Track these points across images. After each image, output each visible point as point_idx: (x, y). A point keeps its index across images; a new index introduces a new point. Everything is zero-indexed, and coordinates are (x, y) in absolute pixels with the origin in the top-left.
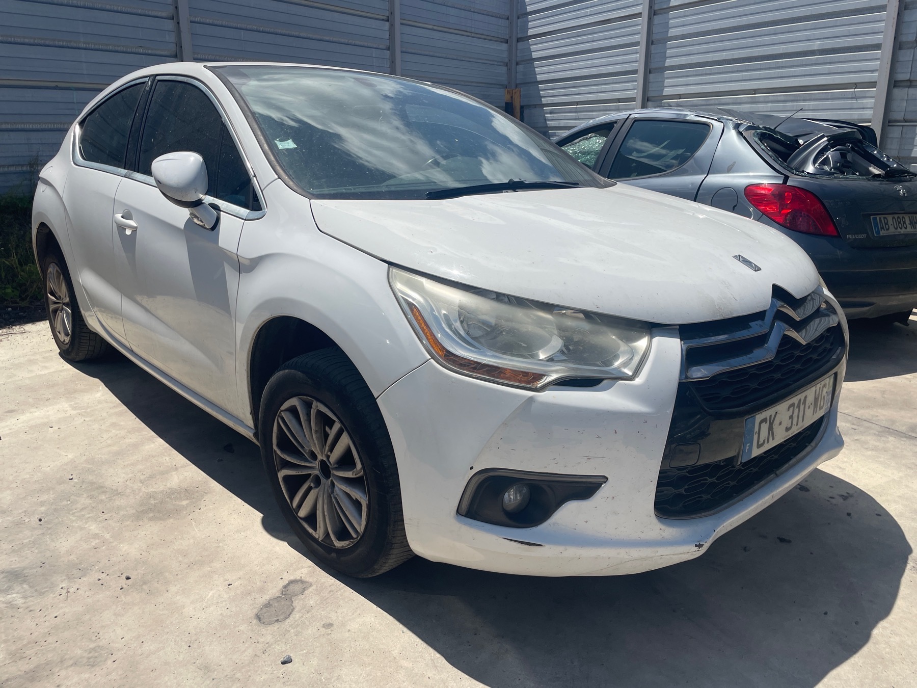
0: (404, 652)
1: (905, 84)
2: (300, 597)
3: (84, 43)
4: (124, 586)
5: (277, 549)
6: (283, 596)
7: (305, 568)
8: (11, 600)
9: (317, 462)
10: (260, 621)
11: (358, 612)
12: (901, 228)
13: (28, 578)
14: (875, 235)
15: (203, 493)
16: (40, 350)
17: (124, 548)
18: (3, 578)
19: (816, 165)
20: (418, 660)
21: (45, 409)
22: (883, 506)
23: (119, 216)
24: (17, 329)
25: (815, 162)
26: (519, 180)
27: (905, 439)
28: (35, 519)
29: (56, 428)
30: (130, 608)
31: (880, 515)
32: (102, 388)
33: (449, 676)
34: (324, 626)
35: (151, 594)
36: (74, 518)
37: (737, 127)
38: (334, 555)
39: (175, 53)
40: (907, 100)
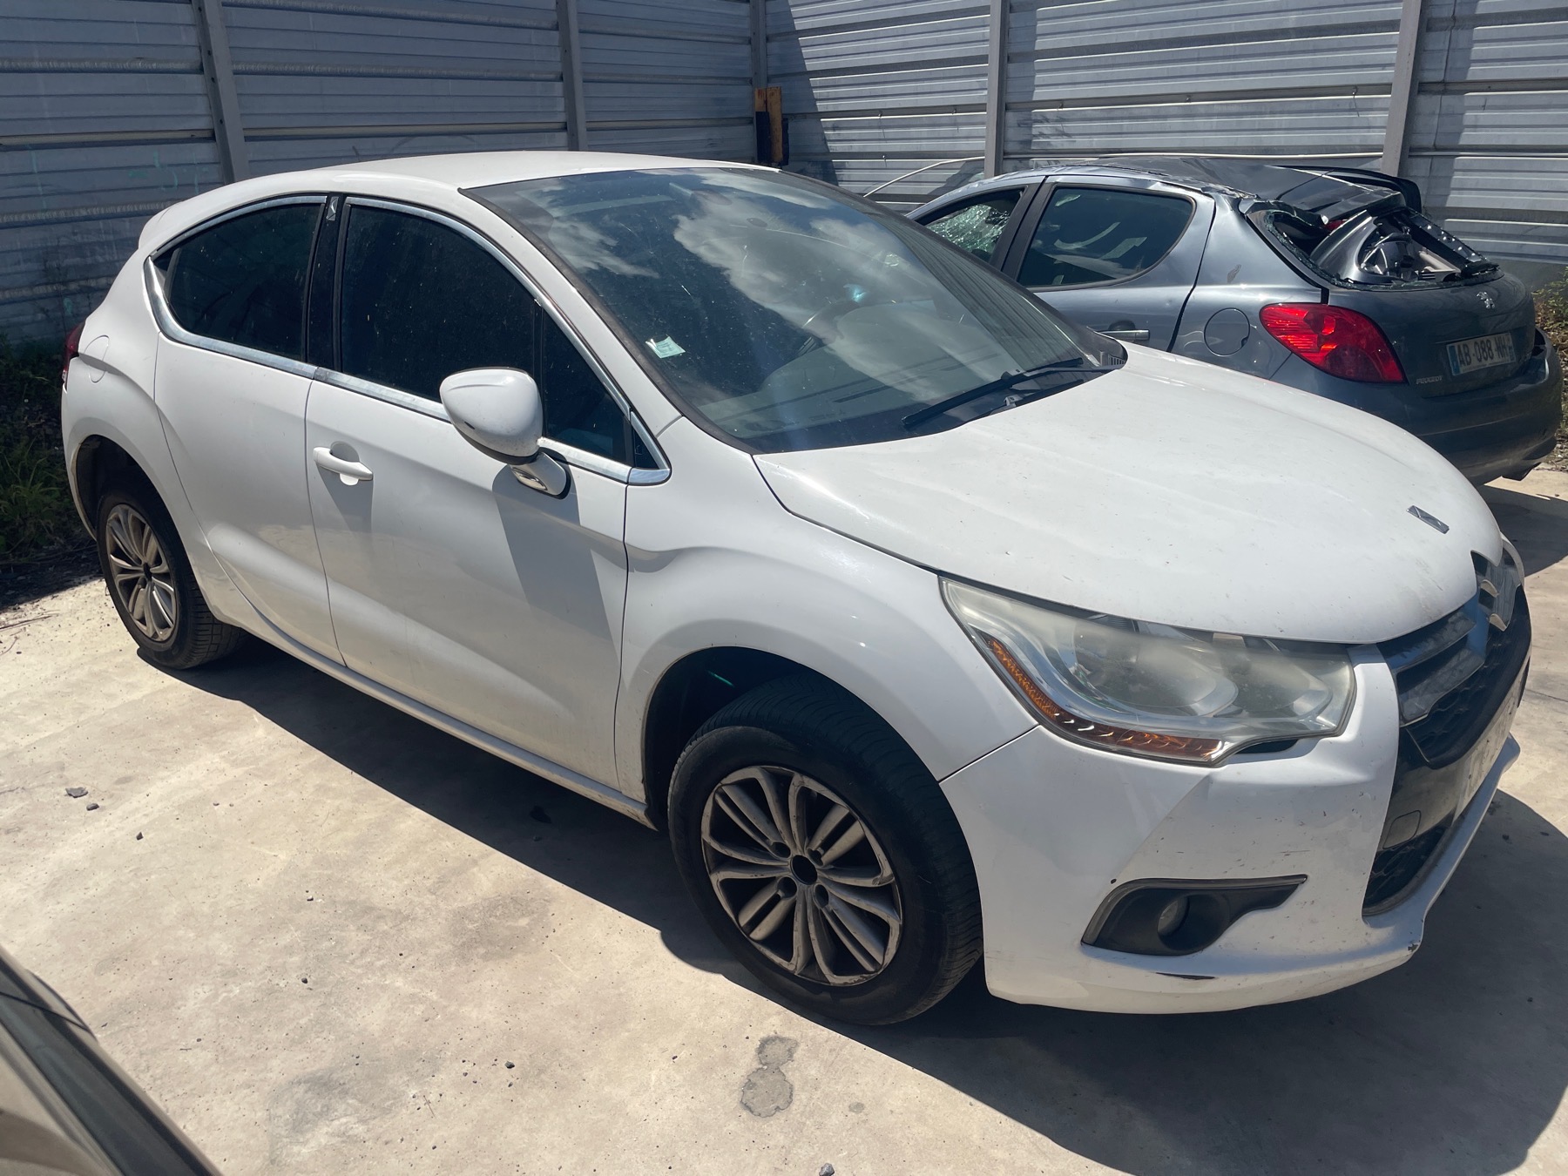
0: (987, 1136)
1: (1435, 88)
2: (791, 1065)
3: (40, 60)
4: (512, 1080)
5: (713, 987)
6: (765, 1067)
7: (774, 1018)
8: (343, 1128)
9: (789, 860)
10: (752, 1112)
11: (890, 1081)
12: (1486, 359)
13: (347, 1086)
14: (1454, 375)
15: (542, 901)
16: (102, 651)
17: (471, 1013)
18: (306, 1092)
19: (1363, 265)
20: (1013, 1146)
21: (182, 768)
22: (1545, 817)
23: (324, 452)
24: (29, 610)
25: (1360, 261)
26: (1017, 373)
27: (1536, 701)
28: (294, 979)
29: (224, 805)
30: (543, 1116)
31: (1547, 834)
32: (259, 718)
33: (1069, 1165)
34: (851, 1109)
35: (562, 1088)
36: (360, 971)
37: (1235, 204)
38: (825, 996)
39: (199, 64)
40: (1439, 115)
